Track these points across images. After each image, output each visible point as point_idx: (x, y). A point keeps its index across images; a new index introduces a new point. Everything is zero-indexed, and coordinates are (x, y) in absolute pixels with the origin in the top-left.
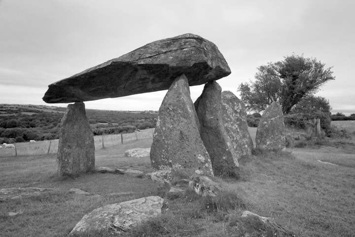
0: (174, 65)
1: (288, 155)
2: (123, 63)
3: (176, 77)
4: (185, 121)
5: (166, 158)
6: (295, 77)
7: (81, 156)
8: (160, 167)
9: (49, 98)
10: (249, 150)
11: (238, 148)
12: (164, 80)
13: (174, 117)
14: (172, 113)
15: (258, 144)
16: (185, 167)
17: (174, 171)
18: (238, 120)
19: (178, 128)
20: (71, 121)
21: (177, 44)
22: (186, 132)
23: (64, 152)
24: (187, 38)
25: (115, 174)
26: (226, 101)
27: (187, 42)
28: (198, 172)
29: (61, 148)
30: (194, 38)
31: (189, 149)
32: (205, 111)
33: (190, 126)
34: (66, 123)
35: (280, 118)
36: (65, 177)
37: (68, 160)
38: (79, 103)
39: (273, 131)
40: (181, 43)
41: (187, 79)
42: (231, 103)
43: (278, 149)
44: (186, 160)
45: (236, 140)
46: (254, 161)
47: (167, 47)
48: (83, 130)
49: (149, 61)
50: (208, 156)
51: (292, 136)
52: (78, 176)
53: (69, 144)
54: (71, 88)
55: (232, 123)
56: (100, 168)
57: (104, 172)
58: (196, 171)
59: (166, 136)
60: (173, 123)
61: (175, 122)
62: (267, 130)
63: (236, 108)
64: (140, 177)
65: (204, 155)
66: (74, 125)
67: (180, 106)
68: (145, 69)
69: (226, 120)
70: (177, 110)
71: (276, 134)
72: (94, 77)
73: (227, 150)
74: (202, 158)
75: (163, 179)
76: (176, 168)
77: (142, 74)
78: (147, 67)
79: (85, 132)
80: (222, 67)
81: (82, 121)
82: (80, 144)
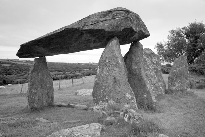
0: (109, 30)
1: (191, 94)
2: (73, 29)
3: (110, 39)
4: (117, 70)
5: (104, 96)
6: (197, 38)
7: (44, 95)
8: (100, 103)
9: (20, 54)
10: (163, 90)
11: (155, 89)
12: (102, 41)
13: (109, 67)
14: (108, 64)
15: (169, 86)
16: (117, 103)
17: (109, 105)
18: (155, 69)
19: (112, 75)
20: (36, 70)
21: (111, 15)
22: (117, 78)
23: (32, 92)
24: (118, 11)
25: (68, 107)
26: (146, 55)
27: (118, 13)
28: (126, 106)
29: (30, 90)
30: (123, 10)
31: (120, 90)
32: (131, 63)
33: (120, 73)
34: (33, 71)
35: (185, 67)
36: (33, 110)
37: (35, 98)
38: (42, 57)
39: (180, 76)
40: (114, 14)
41: (118, 40)
42: (150, 57)
43: (184, 90)
44: (118, 98)
45: (154, 83)
46: (166, 98)
47: (104, 17)
48: (45, 76)
49: (91, 27)
50: (133, 95)
51: (195, 80)
52: (42, 109)
53: (35, 86)
54: (37, 47)
55: (151, 71)
56: (57, 104)
57: (60, 106)
58: (125, 106)
59: (104, 81)
60: (109, 71)
61: (110, 70)
62: (176, 76)
63: (153, 60)
64: (86, 109)
65: (131, 94)
66: (39, 73)
67: (114, 59)
68: (89, 33)
69: (146, 69)
70: (111, 62)
71: (183, 79)
72: (52, 39)
73: (147, 90)
74: (129, 96)
75: (102, 111)
76: (111, 103)
77: (86, 36)
78: (90, 32)
79: (47, 78)
80: (144, 31)
81: (44, 70)
82: (43, 87)
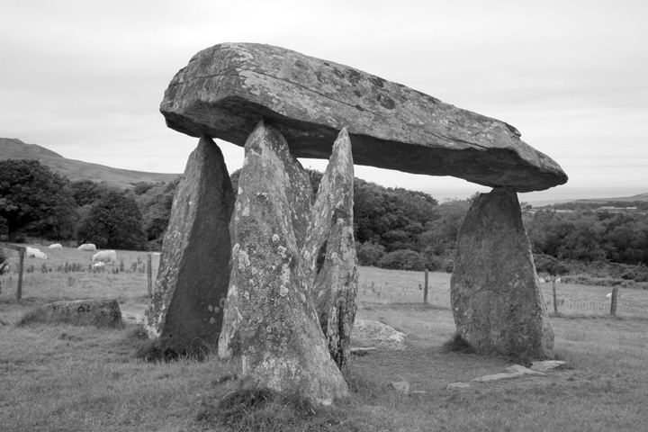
20: (472, 229)
23: (454, 291)
37: (462, 311)
53: (469, 278)
66: (481, 239)
81: (503, 231)
82: (491, 283)
